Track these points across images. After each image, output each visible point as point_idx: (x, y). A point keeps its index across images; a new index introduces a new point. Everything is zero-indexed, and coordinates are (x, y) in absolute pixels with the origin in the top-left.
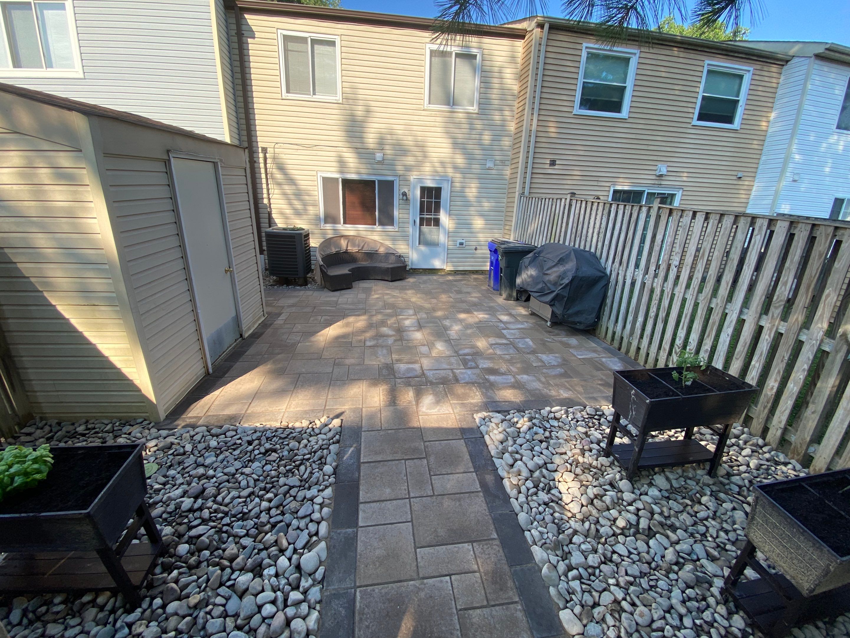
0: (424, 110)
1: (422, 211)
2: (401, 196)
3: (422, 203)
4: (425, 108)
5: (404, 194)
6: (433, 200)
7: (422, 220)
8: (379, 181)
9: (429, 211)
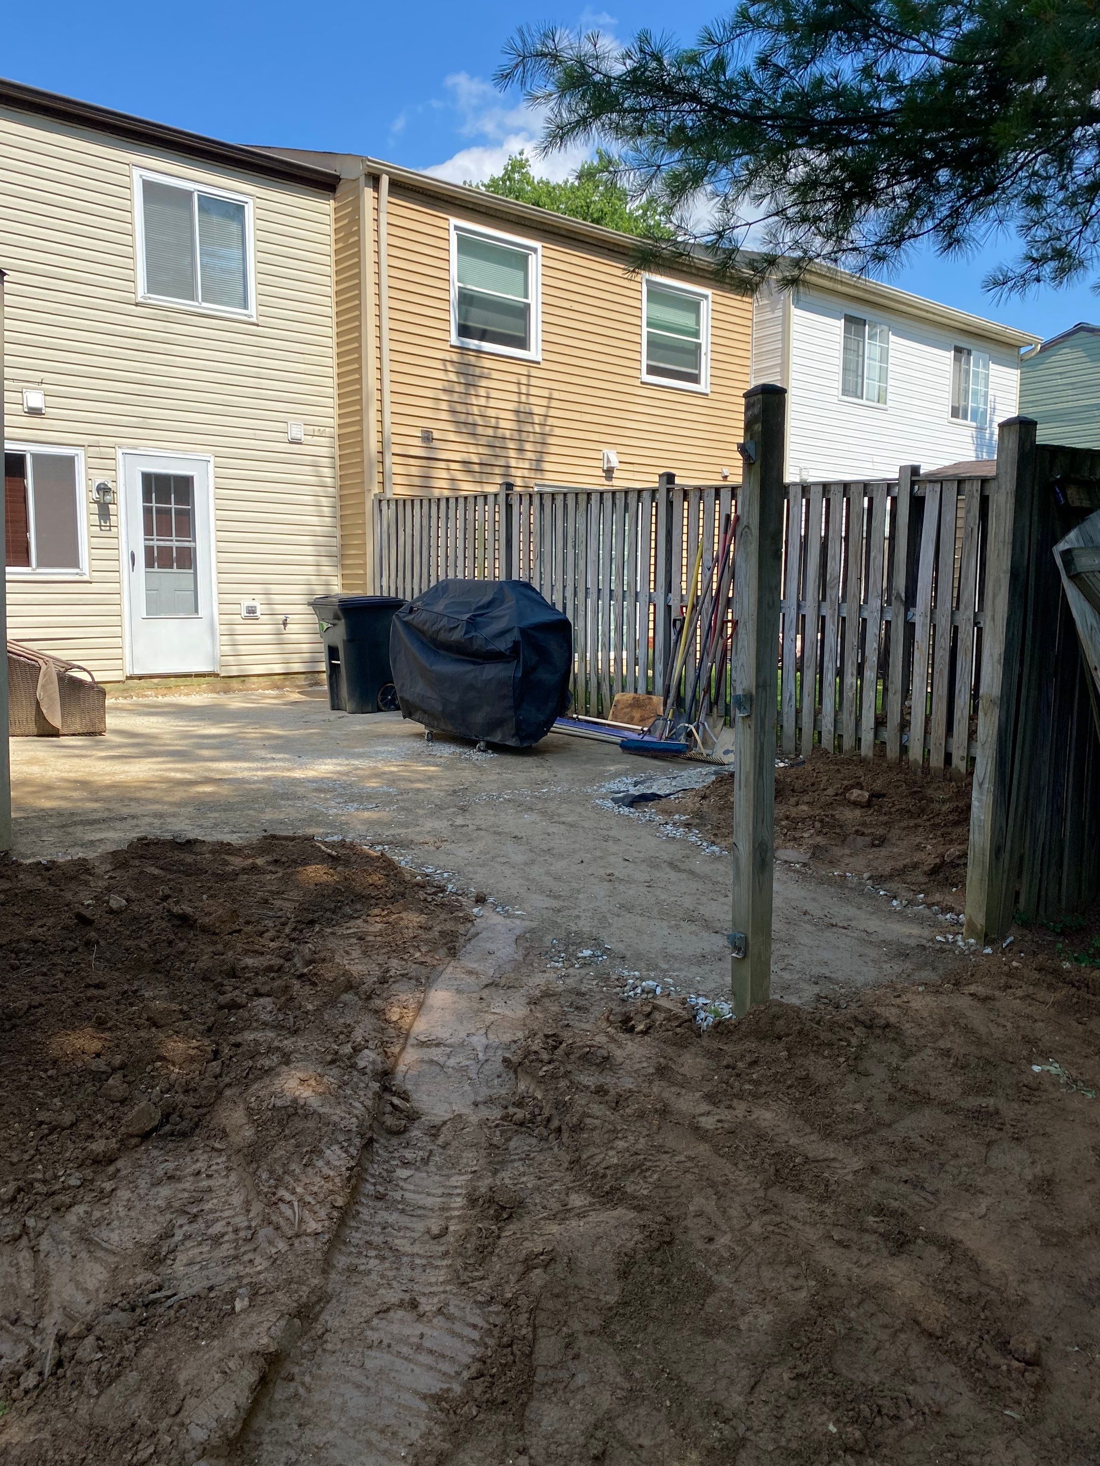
0: (137, 305)
1: (148, 531)
2: (95, 495)
3: (147, 511)
4: (140, 300)
5: (103, 490)
6: (173, 506)
7: (149, 550)
8: (35, 456)
9: (164, 531)
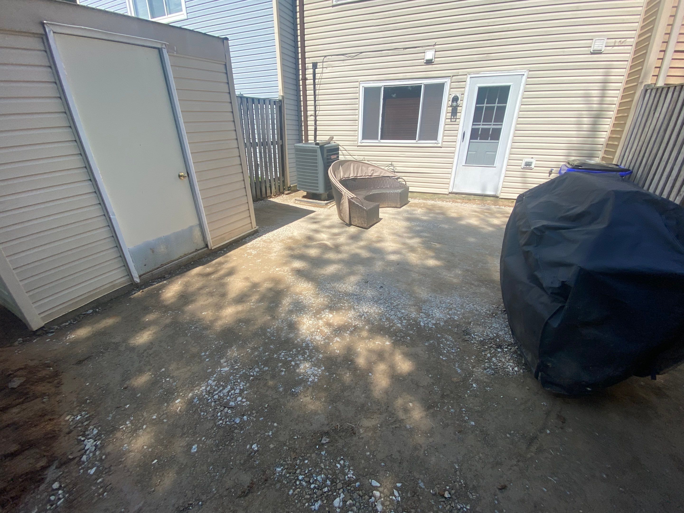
1: (476, 120)
2: (451, 102)
5: (455, 99)
6: (496, 105)
7: (474, 130)
9: (488, 119)
